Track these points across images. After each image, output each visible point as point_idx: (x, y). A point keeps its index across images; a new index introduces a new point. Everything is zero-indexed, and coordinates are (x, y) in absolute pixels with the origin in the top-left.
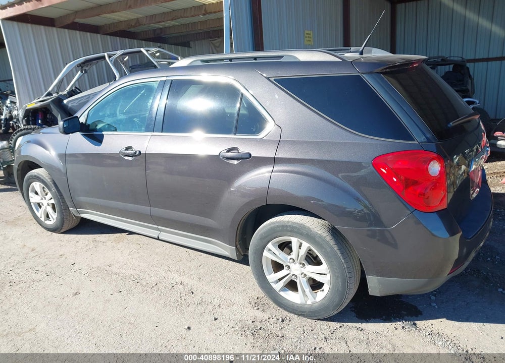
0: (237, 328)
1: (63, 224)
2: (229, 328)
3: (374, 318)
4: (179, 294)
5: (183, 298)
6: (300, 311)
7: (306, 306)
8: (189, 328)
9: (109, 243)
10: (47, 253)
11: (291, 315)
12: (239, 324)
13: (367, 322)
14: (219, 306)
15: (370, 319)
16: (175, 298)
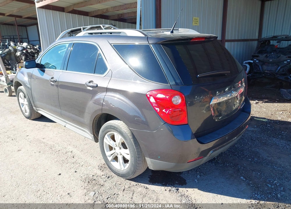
0: (83, 178)
1: (31, 115)
2: (79, 177)
3: (158, 183)
4: (67, 157)
5: (67, 159)
6: (118, 173)
7: (121, 171)
8: (60, 174)
9: (50, 128)
10: (19, 129)
11: (115, 175)
12: (86, 176)
13: (153, 184)
14: (82, 166)
15: (155, 183)
16: (63, 159)
